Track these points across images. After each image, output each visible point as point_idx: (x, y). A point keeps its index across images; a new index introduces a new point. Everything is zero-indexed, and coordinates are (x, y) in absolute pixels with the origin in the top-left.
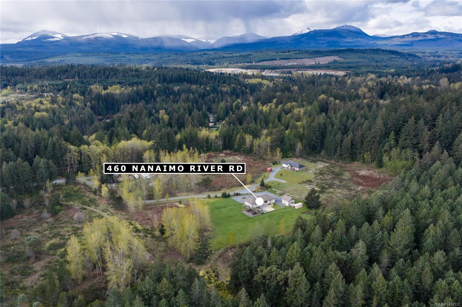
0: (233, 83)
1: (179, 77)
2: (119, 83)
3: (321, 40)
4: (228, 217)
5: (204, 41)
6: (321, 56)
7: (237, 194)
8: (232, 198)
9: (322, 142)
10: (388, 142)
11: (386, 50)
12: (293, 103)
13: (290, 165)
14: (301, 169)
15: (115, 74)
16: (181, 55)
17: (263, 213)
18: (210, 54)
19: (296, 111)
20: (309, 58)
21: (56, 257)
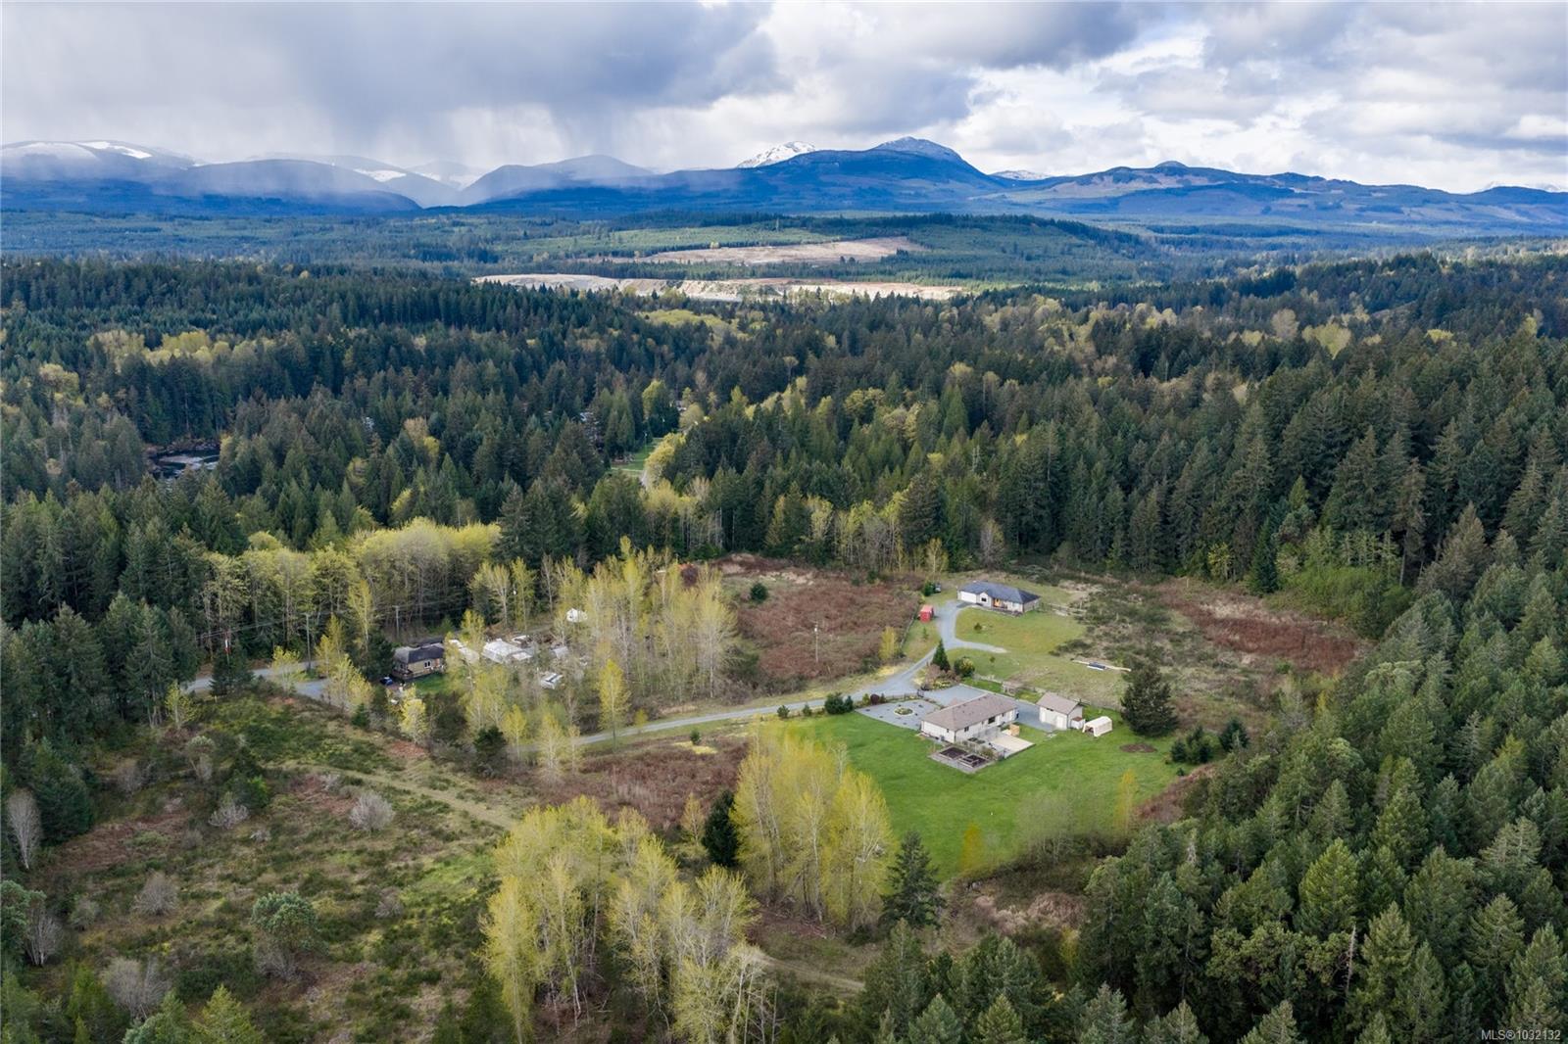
0: (611, 325)
1: (415, 304)
2: (197, 323)
3: (835, 185)
4: (892, 778)
5: (436, 178)
6: (854, 235)
7: (875, 700)
8: (862, 711)
9: (1056, 516)
10: (1289, 509)
11: (1052, 222)
12: (871, 391)
13: (990, 595)
14: (1029, 605)
15: (170, 290)
16: (369, 226)
17: (1002, 759)
18: (471, 225)
19: (888, 416)
20: (815, 243)
21: (366, 964)
